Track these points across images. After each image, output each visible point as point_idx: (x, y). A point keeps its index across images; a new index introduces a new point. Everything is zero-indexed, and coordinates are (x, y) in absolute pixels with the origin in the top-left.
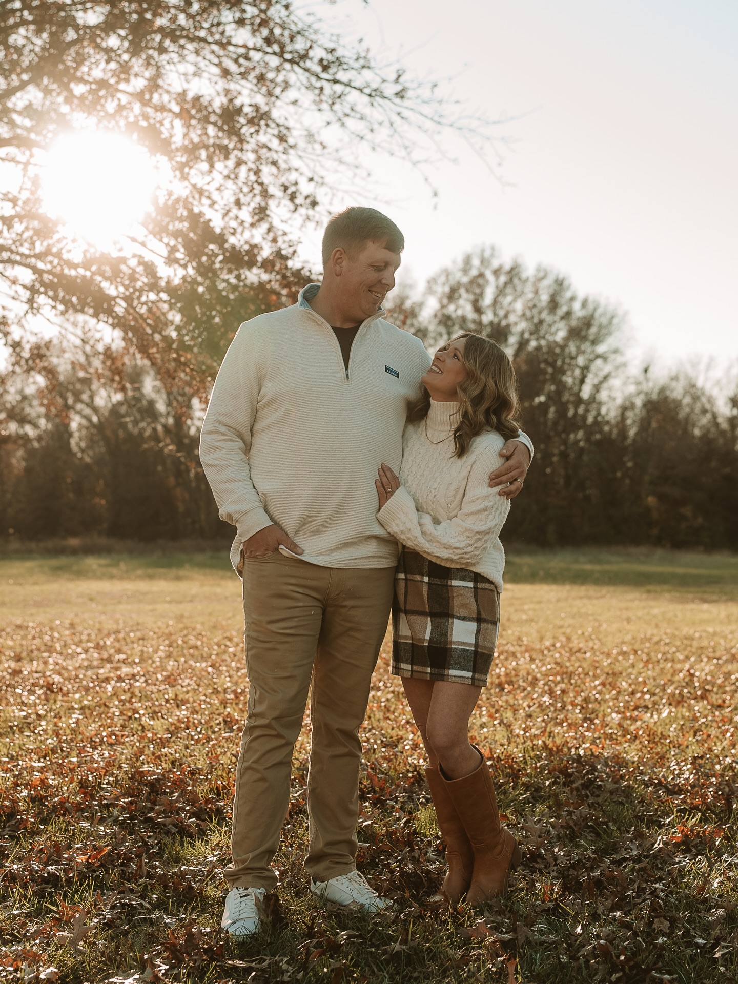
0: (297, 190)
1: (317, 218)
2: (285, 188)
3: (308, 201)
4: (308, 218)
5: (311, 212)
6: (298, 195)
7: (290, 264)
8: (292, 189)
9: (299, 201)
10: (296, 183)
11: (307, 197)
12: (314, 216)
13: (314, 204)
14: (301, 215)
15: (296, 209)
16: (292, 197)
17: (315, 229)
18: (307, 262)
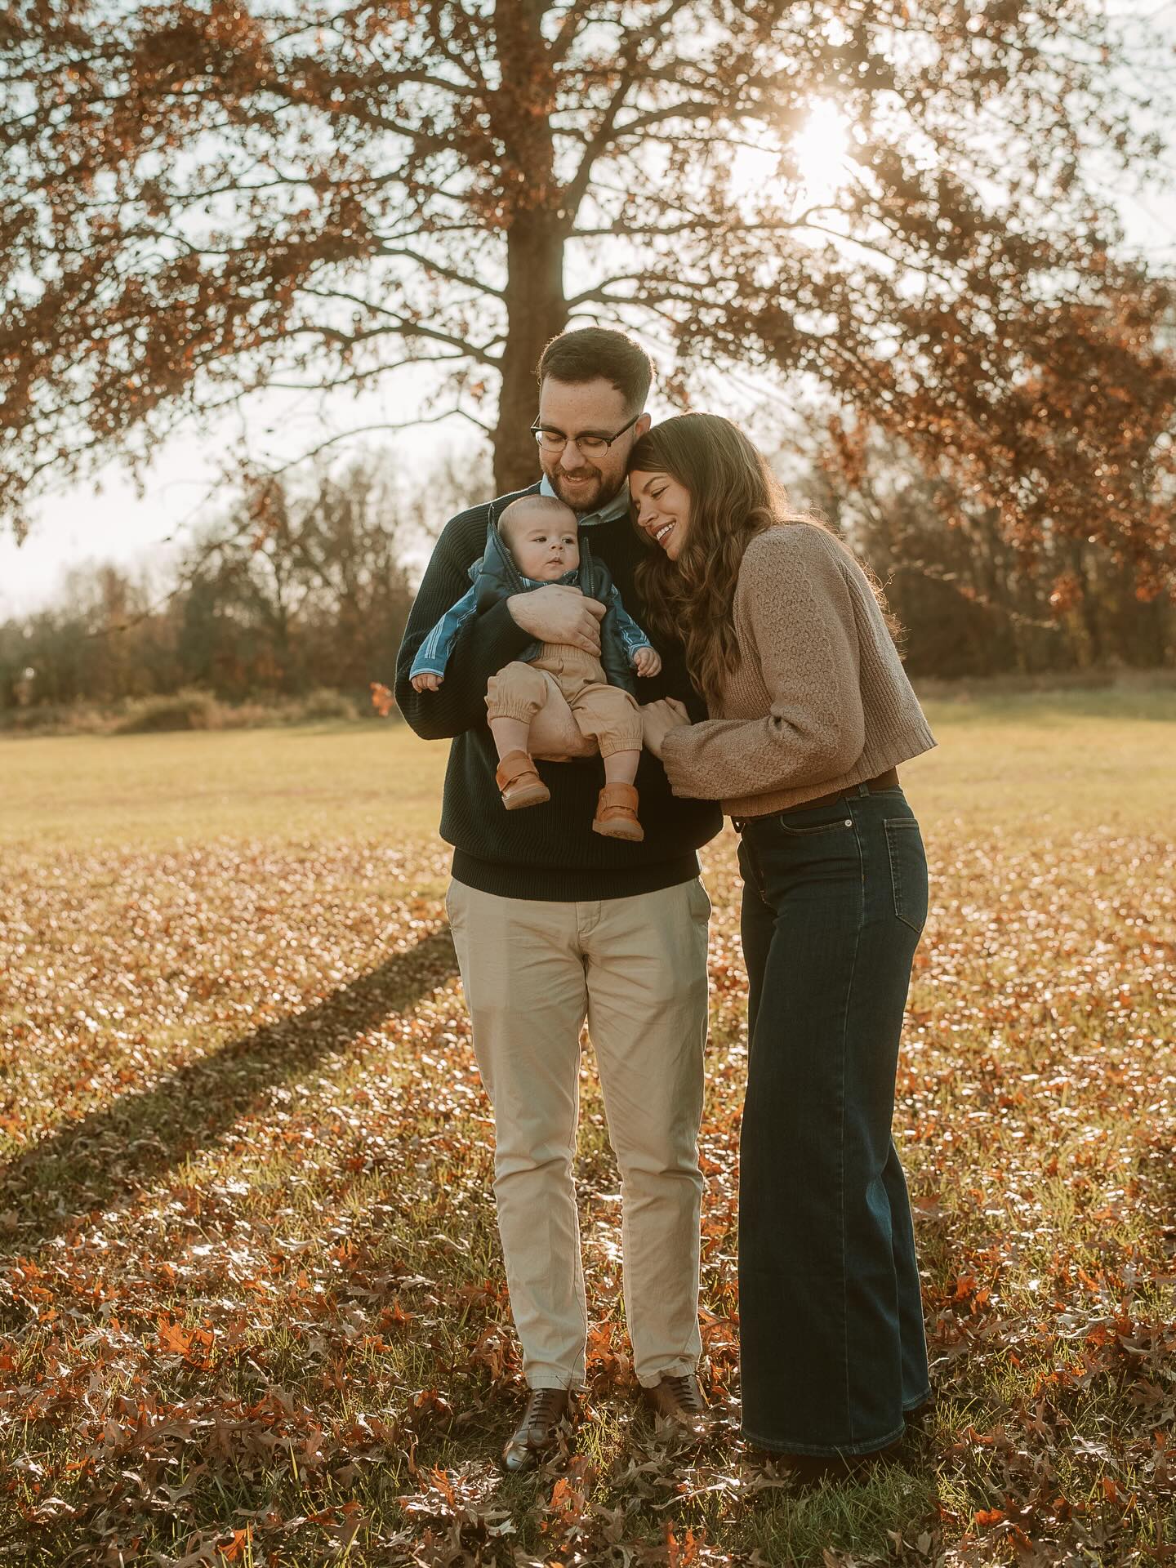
0: (1129, 129)
1: (1163, 172)
2: (1107, 128)
3: (1148, 146)
4: (1147, 175)
5: (1153, 165)
6: (1128, 137)
7: (1110, 252)
8: (1119, 128)
9: (1133, 146)
10: (1126, 119)
11: (1145, 140)
12: (1157, 171)
13: (1157, 149)
14: (1136, 172)
15: (1126, 165)
16: (1121, 142)
17: (1160, 192)
18: (1141, 248)
